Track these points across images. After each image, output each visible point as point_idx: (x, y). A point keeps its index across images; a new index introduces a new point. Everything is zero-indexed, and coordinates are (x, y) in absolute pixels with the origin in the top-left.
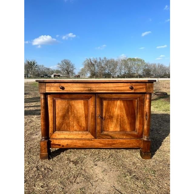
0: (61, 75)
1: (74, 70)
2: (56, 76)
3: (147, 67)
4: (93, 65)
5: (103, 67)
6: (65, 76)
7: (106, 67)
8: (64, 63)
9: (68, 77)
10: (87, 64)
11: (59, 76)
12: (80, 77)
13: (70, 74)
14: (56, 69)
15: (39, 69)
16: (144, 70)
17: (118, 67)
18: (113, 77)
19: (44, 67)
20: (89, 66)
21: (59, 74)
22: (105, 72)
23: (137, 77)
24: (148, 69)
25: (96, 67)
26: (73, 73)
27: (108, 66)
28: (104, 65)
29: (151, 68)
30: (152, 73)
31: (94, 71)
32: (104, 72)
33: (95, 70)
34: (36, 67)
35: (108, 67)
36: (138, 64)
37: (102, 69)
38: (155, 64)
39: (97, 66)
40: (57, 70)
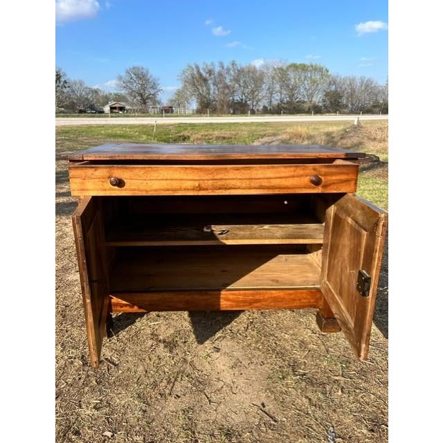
0: (127, 107)
1: (159, 93)
2: (115, 108)
3: (334, 86)
4: (205, 80)
5: (227, 87)
6: (136, 108)
7: (237, 85)
8: (133, 75)
9: (144, 113)
10: (190, 77)
11: (122, 109)
12: (172, 111)
13: (149, 103)
14: (116, 92)
15: (73, 91)
16: (327, 94)
17: (264, 86)
18: (253, 113)
19: (85, 86)
20: (194, 85)
21: (123, 104)
22: (233, 99)
23: (308, 112)
24: (337, 91)
25: (212, 86)
26: (155, 102)
27: (242, 84)
28: (231, 81)
29: (343, 89)
30: (344, 101)
31: (207, 96)
32: (231, 98)
33: (209, 94)
34: (65, 87)
35: (240, 85)
36: (313, 77)
37: (227, 91)
38: (354, 79)
39: (214, 84)
40: (116, 95)
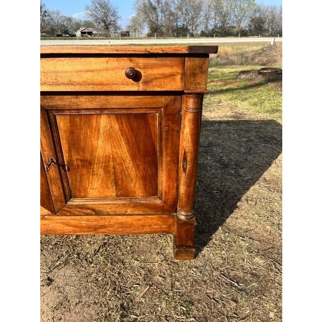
0: (94, 32)
1: (118, 20)
2: (85, 33)
3: (258, 14)
4: (154, 9)
5: (172, 14)
6: (100, 33)
7: (180, 13)
8: (97, 5)
9: (107, 36)
10: (142, 6)
11: (90, 33)
12: (129, 35)
13: (112, 29)
14: (85, 20)
15: (52, 19)
16: (252, 20)
17: (202, 13)
18: (192, 36)
19: (61, 15)
20: (146, 12)
21: (90, 29)
22: (177, 25)
23: (236, 35)
24: (260, 17)
25: (160, 14)
26: (116, 28)
27: (184, 12)
28: (175, 9)
29: (266, 16)
30: (266, 26)
31: (156, 22)
32: (175, 24)
33: (157, 20)
34: (46, 16)
35: (182, 12)
36: (242, 6)
37: (172, 18)
38: (275, 8)
39: (162, 12)
40: (85, 22)
